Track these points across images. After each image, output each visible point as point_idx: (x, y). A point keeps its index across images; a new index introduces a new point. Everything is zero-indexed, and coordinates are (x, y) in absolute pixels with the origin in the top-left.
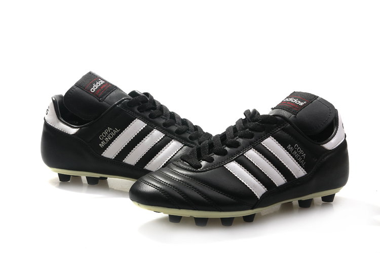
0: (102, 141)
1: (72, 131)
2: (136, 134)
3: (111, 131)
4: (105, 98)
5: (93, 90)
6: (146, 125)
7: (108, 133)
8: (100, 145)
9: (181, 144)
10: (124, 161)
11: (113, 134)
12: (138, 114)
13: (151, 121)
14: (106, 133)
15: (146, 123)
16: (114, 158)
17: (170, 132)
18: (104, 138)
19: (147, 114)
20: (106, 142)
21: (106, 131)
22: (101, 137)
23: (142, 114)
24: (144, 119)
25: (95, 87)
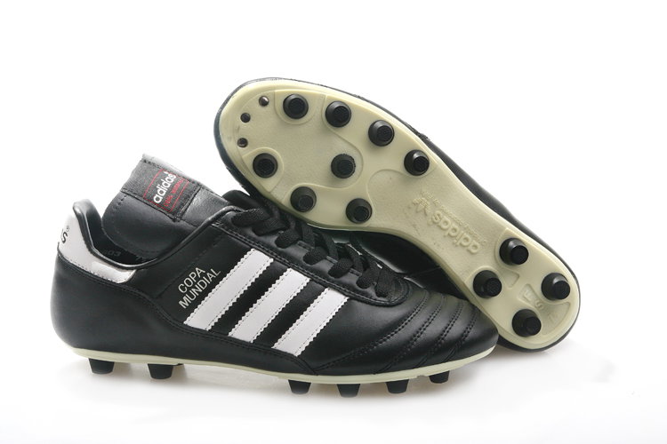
0: (184, 295)
1: (122, 276)
2: (253, 280)
3: (202, 274)
4: (184, 213)
5: (158, 199)
6: (272, 260)
7: (197, 279)
8: (181, 302)
9: (343, 297)
10: (230, 334)
11: (206, 281)
12: (254, 239)
13: (280, 253)
14: (191, 278)
15: (271, 257)
16: (210, 328)
17: (319, 272)
18: (189, 289)
19: (272, 240)
20: (192, 297)
21: (193, 276)
22: (183, 288)
23: (262, 239)
24: (266, 249)
25: (162, 192)
